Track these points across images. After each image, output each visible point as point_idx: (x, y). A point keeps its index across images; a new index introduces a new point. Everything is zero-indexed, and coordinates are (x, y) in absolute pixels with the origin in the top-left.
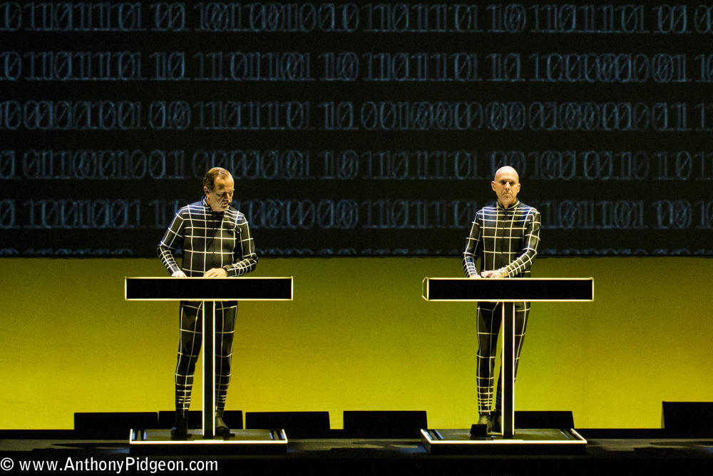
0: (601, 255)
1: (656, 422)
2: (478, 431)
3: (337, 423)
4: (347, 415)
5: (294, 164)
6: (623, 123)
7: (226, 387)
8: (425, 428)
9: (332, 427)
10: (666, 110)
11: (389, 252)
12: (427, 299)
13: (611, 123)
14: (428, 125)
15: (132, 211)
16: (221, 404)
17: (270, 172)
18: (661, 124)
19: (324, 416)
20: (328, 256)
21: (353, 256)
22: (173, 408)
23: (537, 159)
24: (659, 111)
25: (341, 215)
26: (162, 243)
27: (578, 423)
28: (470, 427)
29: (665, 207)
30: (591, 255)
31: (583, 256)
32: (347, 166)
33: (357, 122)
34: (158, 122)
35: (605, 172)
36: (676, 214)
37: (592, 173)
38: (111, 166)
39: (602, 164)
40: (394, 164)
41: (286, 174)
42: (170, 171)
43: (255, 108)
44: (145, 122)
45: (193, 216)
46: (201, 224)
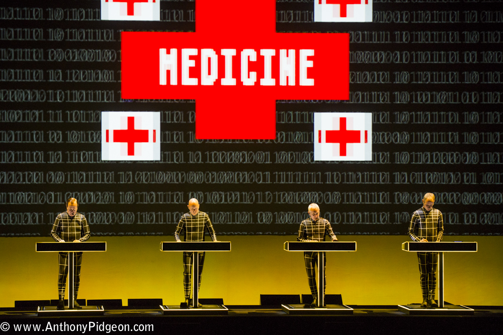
0: (235, 235)
1: (258, 302)
2: (183, 305)
3: (125, 303)
4: (130, 301)
5: (108, 198)
6: (244, 180)
7: (78, 288)
8: (162, 305)
9: (123, 305)
10: (261, 175)
11: (147, 234)
12: (162, 251)
13: (239, 180)
14: (163, 181)
15: (40, 216)
16: (76, 295)
17: (97, 201)
18: (259, 180)
19: (120, 301)
20: (121, 235)
21: (132, 235)
23: (208, 195)
24: (259, 175)
25: (126, 218)
26: (52, 231)
27: (226, 303)
28: (180, 304)
29: (261, 215)
30: (231, 234)
31: (227, 235)
32: (129, 198)
33: (134, 180)
34: (51, 180)
35: (236, 200)
36: (265, 218)
37: (231, 201)
38: (31, 198)
39: (235, 197)
40: (150, 198)
41: (104, 202)
42: (56, 200)
43: (91, 174)
44: (45, 180)
45: (63, 218)
46: (67, 221)
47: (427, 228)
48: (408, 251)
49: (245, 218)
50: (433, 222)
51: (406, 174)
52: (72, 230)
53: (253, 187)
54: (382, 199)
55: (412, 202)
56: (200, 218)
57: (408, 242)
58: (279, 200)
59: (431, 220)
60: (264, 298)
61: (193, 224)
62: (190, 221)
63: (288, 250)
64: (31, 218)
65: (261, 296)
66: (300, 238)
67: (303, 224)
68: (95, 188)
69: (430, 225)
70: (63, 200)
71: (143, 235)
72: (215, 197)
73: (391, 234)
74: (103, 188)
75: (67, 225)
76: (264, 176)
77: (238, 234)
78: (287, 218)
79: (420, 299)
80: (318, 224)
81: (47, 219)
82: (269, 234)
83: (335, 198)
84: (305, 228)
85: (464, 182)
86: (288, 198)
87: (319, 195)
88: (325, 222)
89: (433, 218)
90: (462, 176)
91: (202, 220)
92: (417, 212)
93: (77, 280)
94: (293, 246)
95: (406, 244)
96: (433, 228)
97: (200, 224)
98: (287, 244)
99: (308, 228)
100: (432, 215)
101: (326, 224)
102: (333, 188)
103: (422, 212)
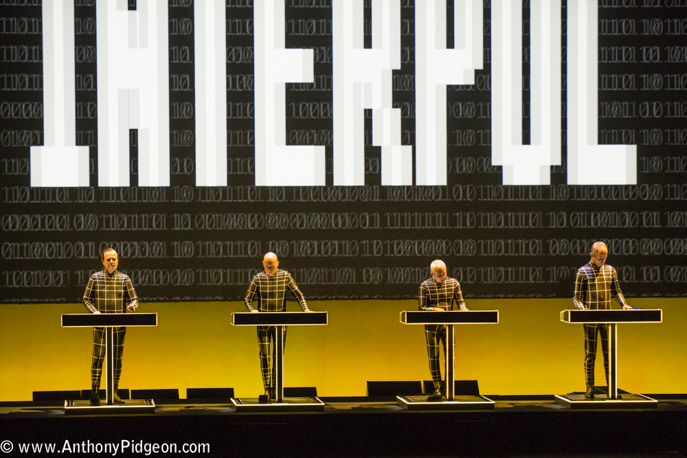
0: (332, 299)
1: (363, 393)
2: (262, 399)
3: (183, 395)
4: (189, 391)
5: (156, 249)
6: (344, 224)
7: (119, 376)
8: (233, 397)
9: (180, 398)
10: (368, 217)
11: (211, 298)
12: (233, 325)
13: (337, 225)
14: (233, 227)
15: (65, 276)
16: (116, 385)
17: (144, 253)
18: (365, 225)
19: (176, 391)
20: (177, 301)
21: (191, 301)
22: (91, 388)
23: (295, 245)
24: (364, 217)
25: (184, 278)
26: (84, 296)
27: (320, 394)
28: (258, 397)
29: (368, 271)
30: (326, 299)
31: (321, 299)
32: (185, 250)
33: (193, 225)
34: (79, 226)
35: (333, 252)
36: (374, 276)
37: (326, 252)
38: (52, 251)
39: (332, 248)
40: (214, 249)
41: (153, 255)
42: (87, 254)
43: (135, 217)
44: (72, 226)
45: (99, 279)
46: (103, 283)
47: (597, 291)
48: (569, 322)
49: (346, 275)
50: (605, 282)
51: (564, 214)
52: (110, 295)
53: (355, 234)
54: (532, 248)
55: (572, 253)
56: (279, 279)
57: (569, 311)
58: (392, 252)
59: (602, 280)
60: (372, 386)
61: (270, 289)
62: (266, 284)
63: (406, 323)
64: (54, 278)
65: (369, 383)
66: (423, 306)
67: (424, 286)
68: (140, 236)
69: (602, 286)
70: (97, 253)
71: (205, 300)
72: (305, 248)
73: (544, 297)
74: (151, 236)
75: (103, 288)
76: (371, 219)
77: (337, 299)
78: (401, 275)
79: (583, 387)
80: (444, 287)
81: (74, 278)
82: (378, 298)
83: (466, 248)
84: (428, 292)
85: (643, 225)
86: (403, 248)
87: (447, 243)
88: (454, 282)
89: (604, 277)
90: (641, 217)
91: (282, 283)
92: (583, 269)
93: (118, 365)
94: (412, 318)
95: (566, 314)
96: (606, 290)
97: (279, 288)
98: (403, 314)
99: (432, 292)
100: (604, 273)
101: (455, 285)
102: (464, 234)
103: (589, 268)
